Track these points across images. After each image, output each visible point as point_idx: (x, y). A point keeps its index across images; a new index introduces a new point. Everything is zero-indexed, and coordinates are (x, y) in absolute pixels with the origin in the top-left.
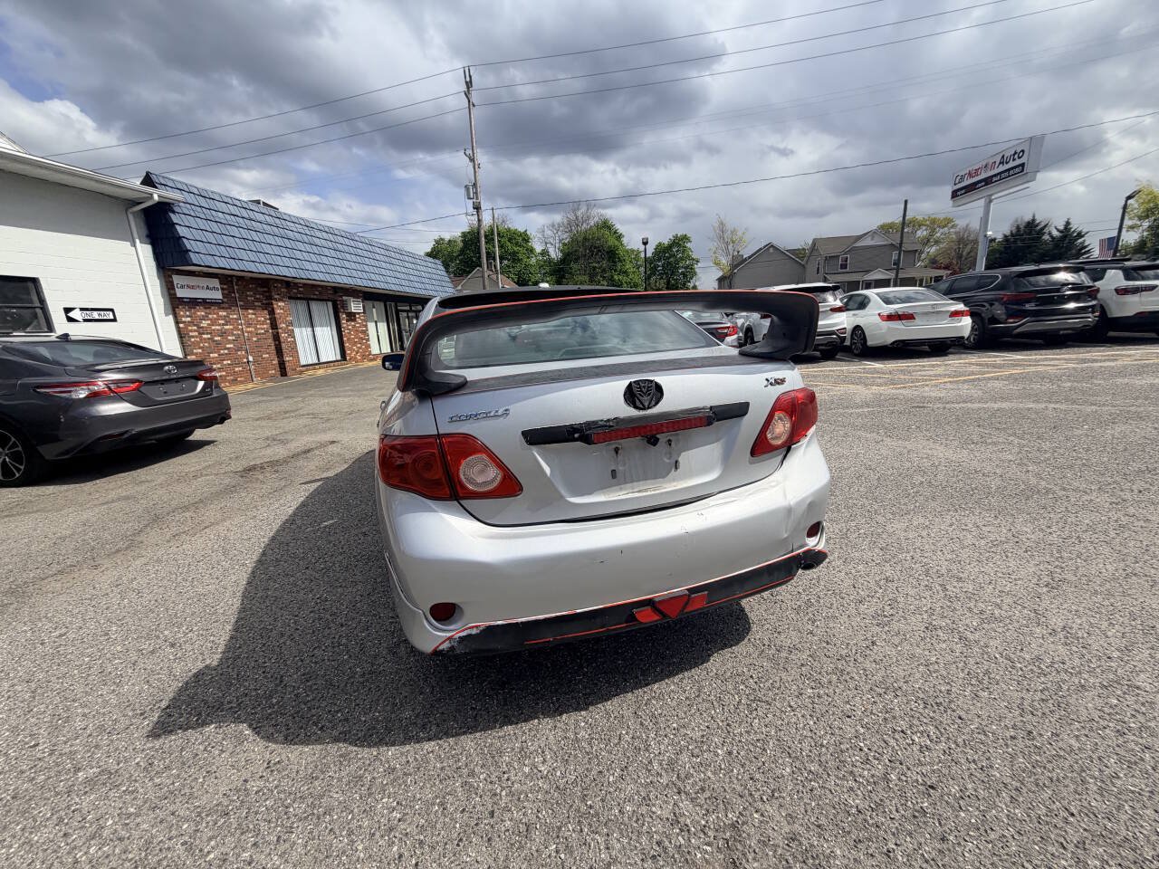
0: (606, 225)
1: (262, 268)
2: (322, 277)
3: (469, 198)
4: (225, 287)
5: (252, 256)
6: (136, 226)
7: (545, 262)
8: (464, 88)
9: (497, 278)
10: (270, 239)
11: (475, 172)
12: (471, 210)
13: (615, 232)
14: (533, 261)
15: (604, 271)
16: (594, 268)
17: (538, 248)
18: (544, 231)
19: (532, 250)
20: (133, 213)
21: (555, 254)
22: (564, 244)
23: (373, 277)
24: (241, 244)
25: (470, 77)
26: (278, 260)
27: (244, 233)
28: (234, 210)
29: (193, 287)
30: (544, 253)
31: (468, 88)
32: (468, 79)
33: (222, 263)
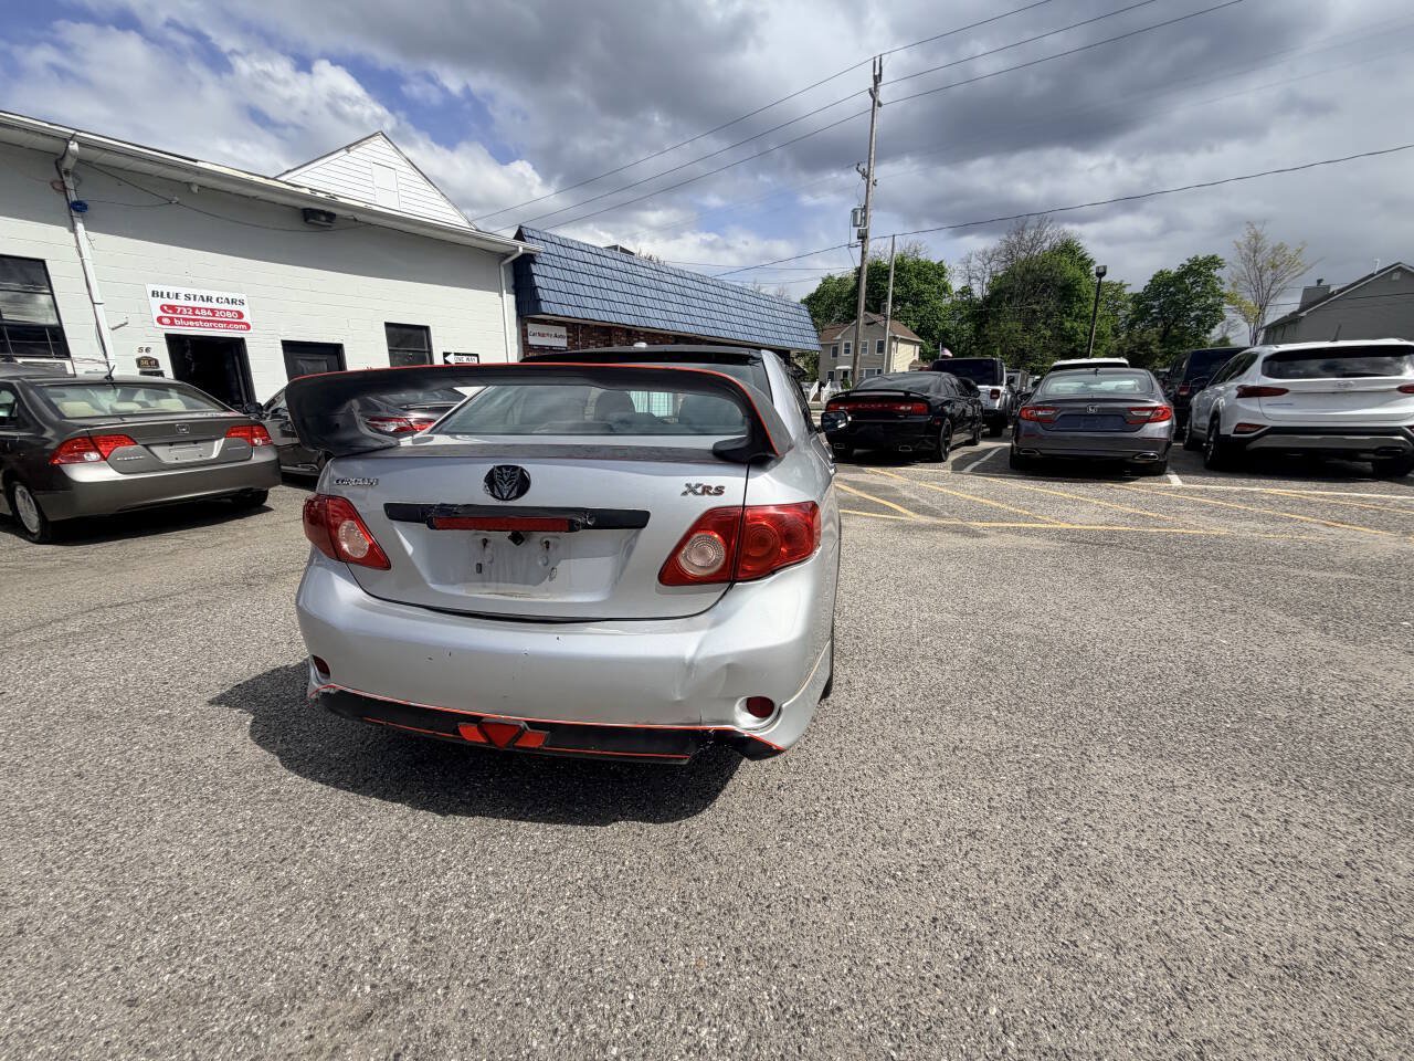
0: (1069, 249)
1: (604, 317)
2: (661, 325)
3: (855, 225)
4: (571, 335)
5: (597, 304)
6: (505, 277)
7: (964, 303)
8: (871, 84)
9: (886, 325)
10: (617, 286)
11: (868, 191)
12: (855, 240)
13: (1082, 258)
14: (947, 301)
15: (1050, 315)
16: (1034, 312)
17: (956, 284)
18: (969, 262)
19: (945, 289)
20: (504, 266)
21: (979, 291)
22: (995, 278)
23: (719, 324)
24: (588, 291)
25: (881, 68)
26: (621, 308)
27: (594, 281)
28: (588, 258)
29: (543, 335)
30: (966, 291)
31: (876, 83)
32: (877, 73)
33: (568, 311)
